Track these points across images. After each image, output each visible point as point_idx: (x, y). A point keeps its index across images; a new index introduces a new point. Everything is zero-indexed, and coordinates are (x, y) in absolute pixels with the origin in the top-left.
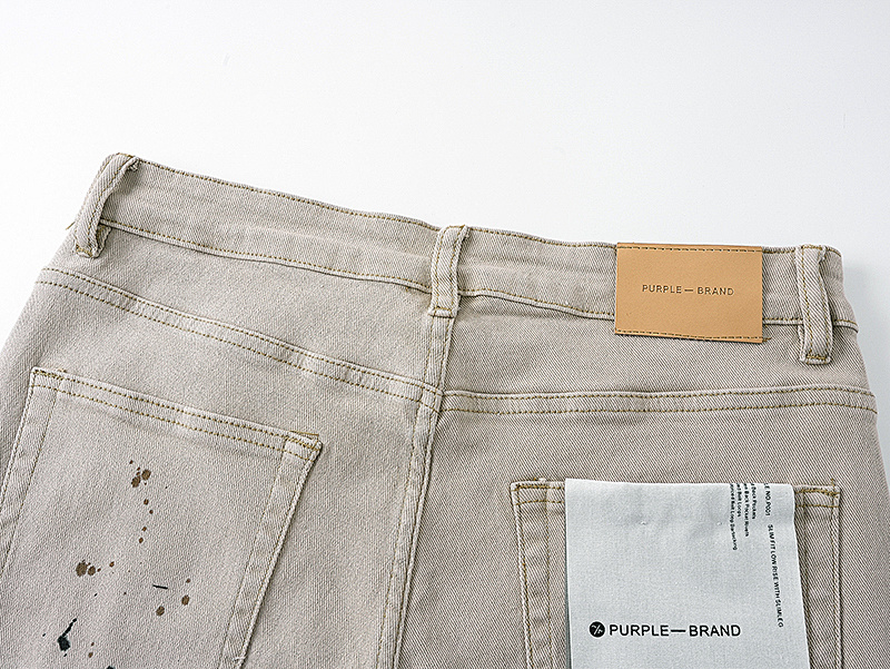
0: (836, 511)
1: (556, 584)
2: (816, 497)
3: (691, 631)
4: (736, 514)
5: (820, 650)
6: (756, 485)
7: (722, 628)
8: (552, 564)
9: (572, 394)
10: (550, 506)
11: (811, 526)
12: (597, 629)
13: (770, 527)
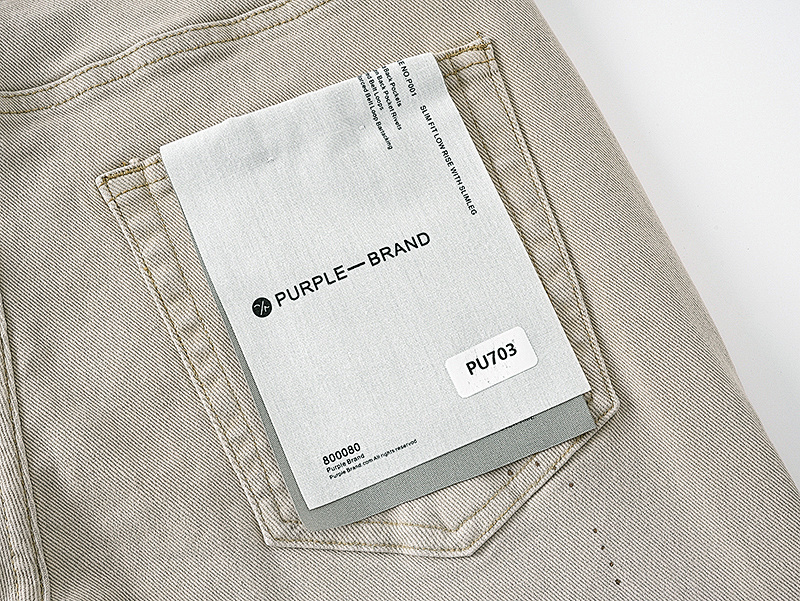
0: (494, 65)
1: (194, 276)
2: (464, 58)
3: (371, 260)
4: (377, 108)
5: (529, 221)
6: (388, 66)
7: (406, 241)
8: (181, 254)
9: (133, 48)
10: (154, 188)
11: (470, 93)
12: (262, 308)
13: (423, 109)
